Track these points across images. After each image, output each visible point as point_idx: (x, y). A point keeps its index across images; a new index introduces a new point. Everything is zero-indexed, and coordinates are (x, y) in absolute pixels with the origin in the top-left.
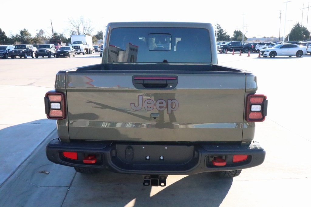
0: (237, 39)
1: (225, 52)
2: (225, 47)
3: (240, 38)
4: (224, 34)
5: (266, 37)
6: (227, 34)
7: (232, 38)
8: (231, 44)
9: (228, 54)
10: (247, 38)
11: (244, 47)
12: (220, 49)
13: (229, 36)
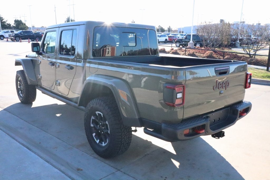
0: (18, 28)
1: (17, 40)
2: (17, 35)
3: (21, 27)
4: (5, 22)
5: (44, 27)
6: (7, 22)
7: (13, 26)
8: (22, 33)
9: (23, 42)
10: (28, 27)
11: (35, 36)
12: (13, 38)
13: (10, 25)
